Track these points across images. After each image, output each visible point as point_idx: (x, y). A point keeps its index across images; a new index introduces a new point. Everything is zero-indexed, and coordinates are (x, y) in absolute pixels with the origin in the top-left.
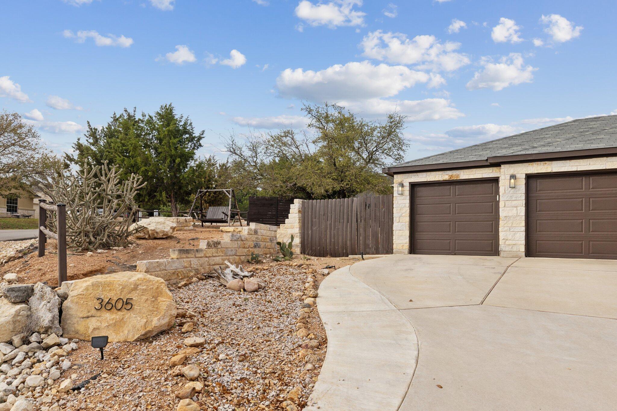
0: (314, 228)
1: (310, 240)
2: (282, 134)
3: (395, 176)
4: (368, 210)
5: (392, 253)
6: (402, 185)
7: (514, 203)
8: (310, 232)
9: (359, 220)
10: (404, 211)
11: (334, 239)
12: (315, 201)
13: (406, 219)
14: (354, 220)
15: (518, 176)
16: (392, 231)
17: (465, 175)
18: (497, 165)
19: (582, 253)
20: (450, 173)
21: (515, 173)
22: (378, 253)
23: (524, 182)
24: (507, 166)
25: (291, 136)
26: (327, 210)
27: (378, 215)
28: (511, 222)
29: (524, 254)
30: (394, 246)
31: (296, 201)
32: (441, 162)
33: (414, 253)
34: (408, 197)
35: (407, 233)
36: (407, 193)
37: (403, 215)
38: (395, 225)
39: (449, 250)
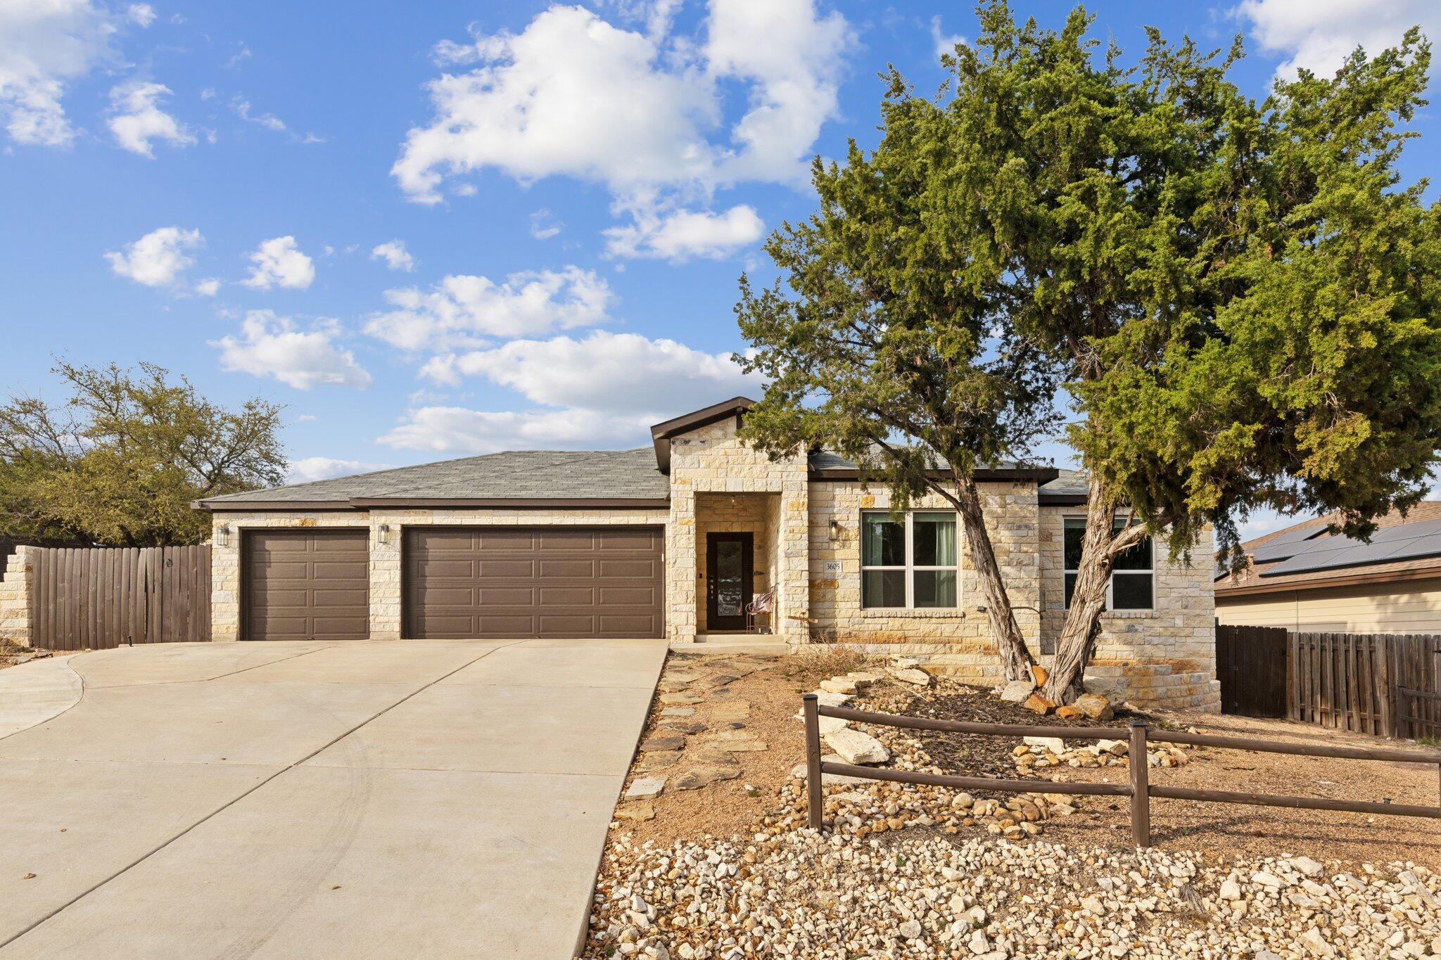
0: (60, 600)
1: (51, 621)
2: (18, 408)
3: (215, 515)
4: (167, 570)
5: (210, 640)
6: (227, 531)
7: (386, 564)
8: (51, 607)
9: (150, 587)
10: (230, 572)
11: (103, 618)
12: (61, 550)
13: (234, 585)
14: (141, 585)
15: (391, 527)
16: (210, 604)
17: (324, 521)
18: (366, 509)
19: (470, 631)
20: (303, 516)
21: (387, 523)
22: (183, 638)
23: (398, 537)
24: (377, 512)
25: (38, 412)
26: (87, 568)
27: (186, 577)
28: (382, 590)
29: (398, 635)
30: (214, 629)
31: (20, 549)
32: (288, 498)
33: (250, 639)
34: (237, 550)
35: (235, 607)
36: (235, 543)
37: (229, 578)
38: (216, 596)
39: (305, 633)
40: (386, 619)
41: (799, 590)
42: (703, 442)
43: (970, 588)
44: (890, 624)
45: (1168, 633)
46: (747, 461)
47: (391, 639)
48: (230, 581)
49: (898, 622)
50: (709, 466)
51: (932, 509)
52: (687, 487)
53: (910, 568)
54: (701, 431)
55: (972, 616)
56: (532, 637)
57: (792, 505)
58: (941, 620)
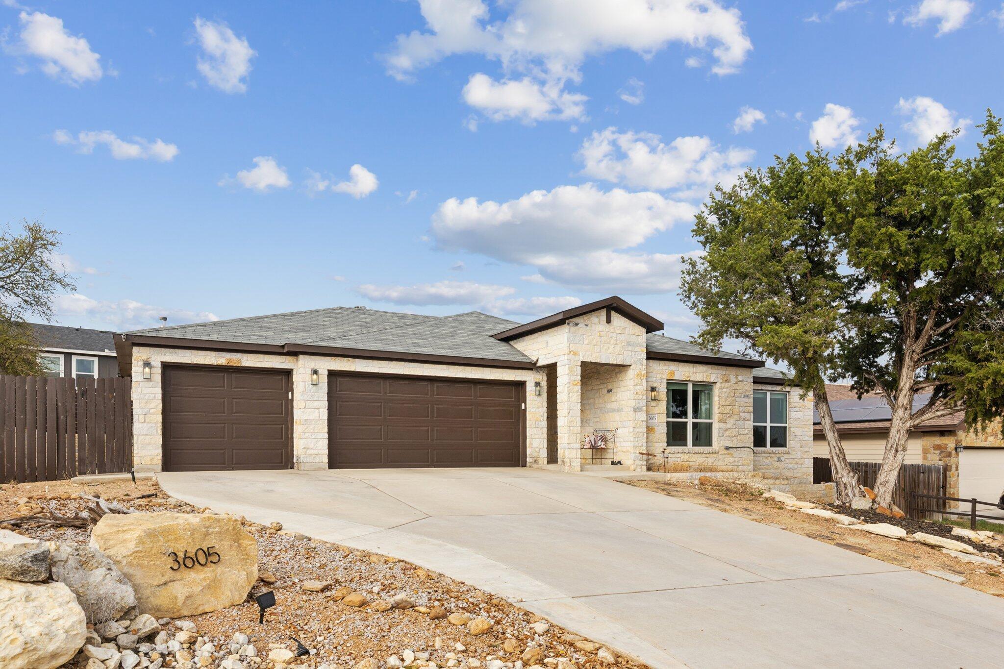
3: (136, 349)
4: (81, 401)
5: (131, 472)
6: (148, 365)
7: (316, 404)
9: (62, 417)
10: (152, 405)
13: (158, 418)
14: (51, 415)
15: (319, 371)
16: (131, 436)
17: (249, 361)
20: (228, 355)
21: (316, 367)
22: (102, 472)
23: (326, 380)
24: (306, 357)
27: (103, 409)
28: (312, 426)
29: (327, 465)
30: (135, 461)
32: (214, 338)
34: (159, 384)
35: (158, 440)
36: (158, 377)
37: (152, 411)
38: (138, 427)
39: (224, 463)
40: (316, 452)
41: (641, 434)
42: (587, 325)
43: (721, 435)
44: (682, 457)
45: (794, 462)
46: (612, 343)
47: (319, 469)
48: (153, 414)
49: (686, 457)
50: (589, 344)
51: (703, 382)
52: (577, 358)
53: (690, 420)
54: (585, 317)
55: (723, 452)
56: (428, 467)
57: (638, 375)
58: (708, 455)
